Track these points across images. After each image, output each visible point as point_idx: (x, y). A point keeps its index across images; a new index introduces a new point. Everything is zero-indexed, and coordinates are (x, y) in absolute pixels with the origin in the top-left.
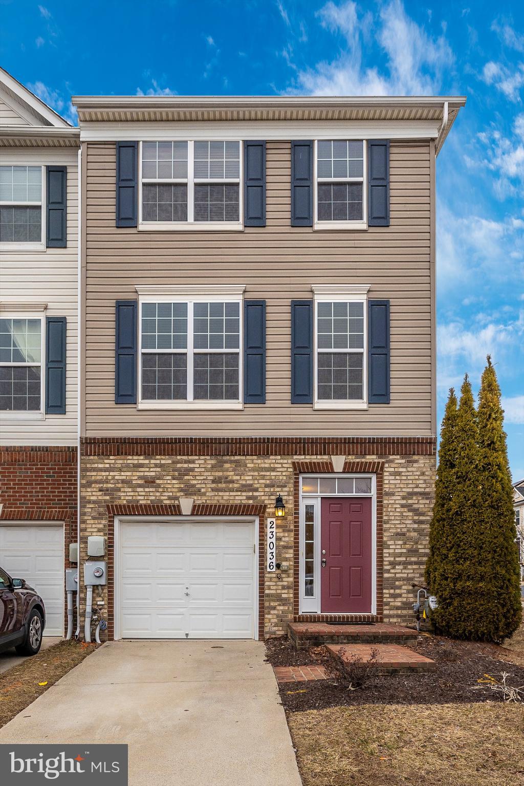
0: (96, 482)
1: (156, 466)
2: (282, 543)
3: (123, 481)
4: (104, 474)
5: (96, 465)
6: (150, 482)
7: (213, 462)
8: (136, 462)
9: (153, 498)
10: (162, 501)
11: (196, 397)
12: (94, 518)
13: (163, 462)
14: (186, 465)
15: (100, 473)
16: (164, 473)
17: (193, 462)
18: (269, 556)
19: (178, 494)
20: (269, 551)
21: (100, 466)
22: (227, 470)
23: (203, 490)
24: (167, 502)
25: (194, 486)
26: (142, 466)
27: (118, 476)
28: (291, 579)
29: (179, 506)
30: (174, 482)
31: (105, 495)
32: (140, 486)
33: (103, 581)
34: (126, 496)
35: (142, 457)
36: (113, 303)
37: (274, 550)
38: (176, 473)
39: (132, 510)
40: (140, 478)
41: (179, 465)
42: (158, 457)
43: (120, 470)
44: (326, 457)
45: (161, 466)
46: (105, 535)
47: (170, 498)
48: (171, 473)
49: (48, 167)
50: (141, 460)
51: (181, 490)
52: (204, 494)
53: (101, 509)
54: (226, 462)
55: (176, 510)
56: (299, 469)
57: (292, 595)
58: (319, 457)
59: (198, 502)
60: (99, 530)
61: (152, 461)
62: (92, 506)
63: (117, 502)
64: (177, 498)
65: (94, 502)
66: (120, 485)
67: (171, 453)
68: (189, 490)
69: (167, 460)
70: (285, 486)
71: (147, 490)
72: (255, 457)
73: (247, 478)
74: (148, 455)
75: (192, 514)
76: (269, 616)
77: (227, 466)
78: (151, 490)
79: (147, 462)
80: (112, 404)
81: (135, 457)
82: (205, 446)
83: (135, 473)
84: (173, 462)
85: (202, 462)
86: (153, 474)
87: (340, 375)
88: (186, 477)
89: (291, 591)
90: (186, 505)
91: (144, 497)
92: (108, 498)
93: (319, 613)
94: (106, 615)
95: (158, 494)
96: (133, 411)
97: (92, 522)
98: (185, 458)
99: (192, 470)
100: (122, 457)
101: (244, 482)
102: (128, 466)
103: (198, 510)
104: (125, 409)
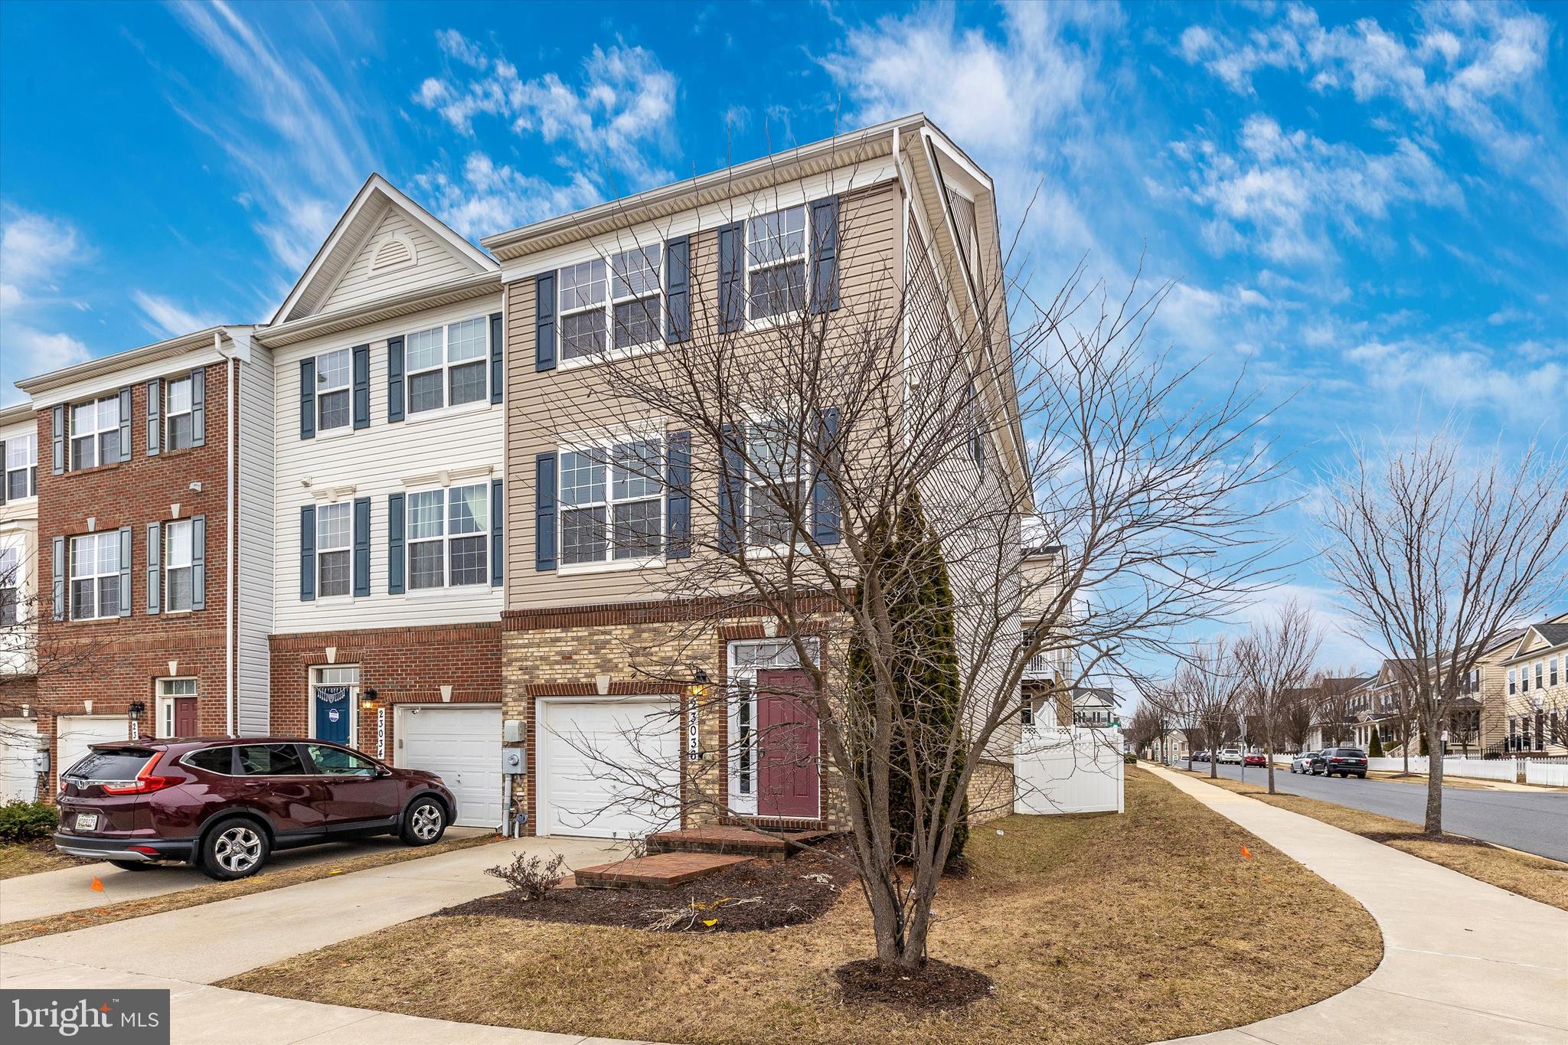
0: (516, 660)
1: (573, 639)
2: (706, 728)
3: (542, 658)
4: (523, 650)
5: (515, 642)
6: (567, 658)
7: (631, 631)
8: (553, 635)
9: (570, 676)
10: (578, 679)
11: (616, 557)
12: (515, 700)
13: (580, 634)
14: (602, 637)
15: (520, 650)
16: (581, 647)
17: (610, 633)
18: (691, 743)
19: (595, 671)
20: (691, 737)
21: (520, 642)
22: (645, 641)
23: (620, 665)
24: (584, 680)
25: (610, 661)
26: (558, 640)
27: (538, 652)
28: (716, 772)
29: (595, 684)
30: (591, 656)
31: (525, 674)
32: (557, 663)
33: (523, 769)
34: (544, 675)
35: (559, 630)
36: (534, 458)
37: (696, 736)
38: (593, 647)
39: (552, 690)
40: (558, 653)
41: (595, 638)
42: (575, 629)
43: (539, 646)
44: (755, 619)
45: (578, 639)
46: (525, 718)
47: (586, 676)
48: (588, 647)
49: (491, 316)
50: (557, 633)
51: (598, 666)
52: (621, 670)
53: (521, 690)
54: (644, 631)
55: (591, 689)
56: (726, 637)
57: (717, 792)
58: (748, 619)
59: (615, 680)
60: (519, 714)
61: (570, 634)
62: (512, 686)
63: (537, 682)
64: (593, 676)
65: (515, 682)
66: (538, 663)
67: (588, 624)
68: (606, 666)
69: (583, 632)
70: (709, 658)
71: (564, 667)
72: (675, 623)
73: (666, 649)
74: (565, 627)
75: (609, 694)
76: (692, 816)
77: (645, 635)
78: (568, 666)
79: (564, 635)
80: (533, 572)
81: (553, 631)
82: (621, 613)
83: (553, 649)
84: (590, 635)
85: (619, 632)
86: (570, 648)
88: (603, 651)
89: (717, 787)
90: (602, 682)
91: (561, 675)
92: (527, 677)
93: (755, 814)
94: (526, 807)
95: (575, 671)
96: (553, 578)
97: (513, 704)
98: (600, 628)
99: (608, 642)
100: (541, 631)
101: (663, 654)
102: (545, 641)
103: (615, 689)
104: (547, 577)
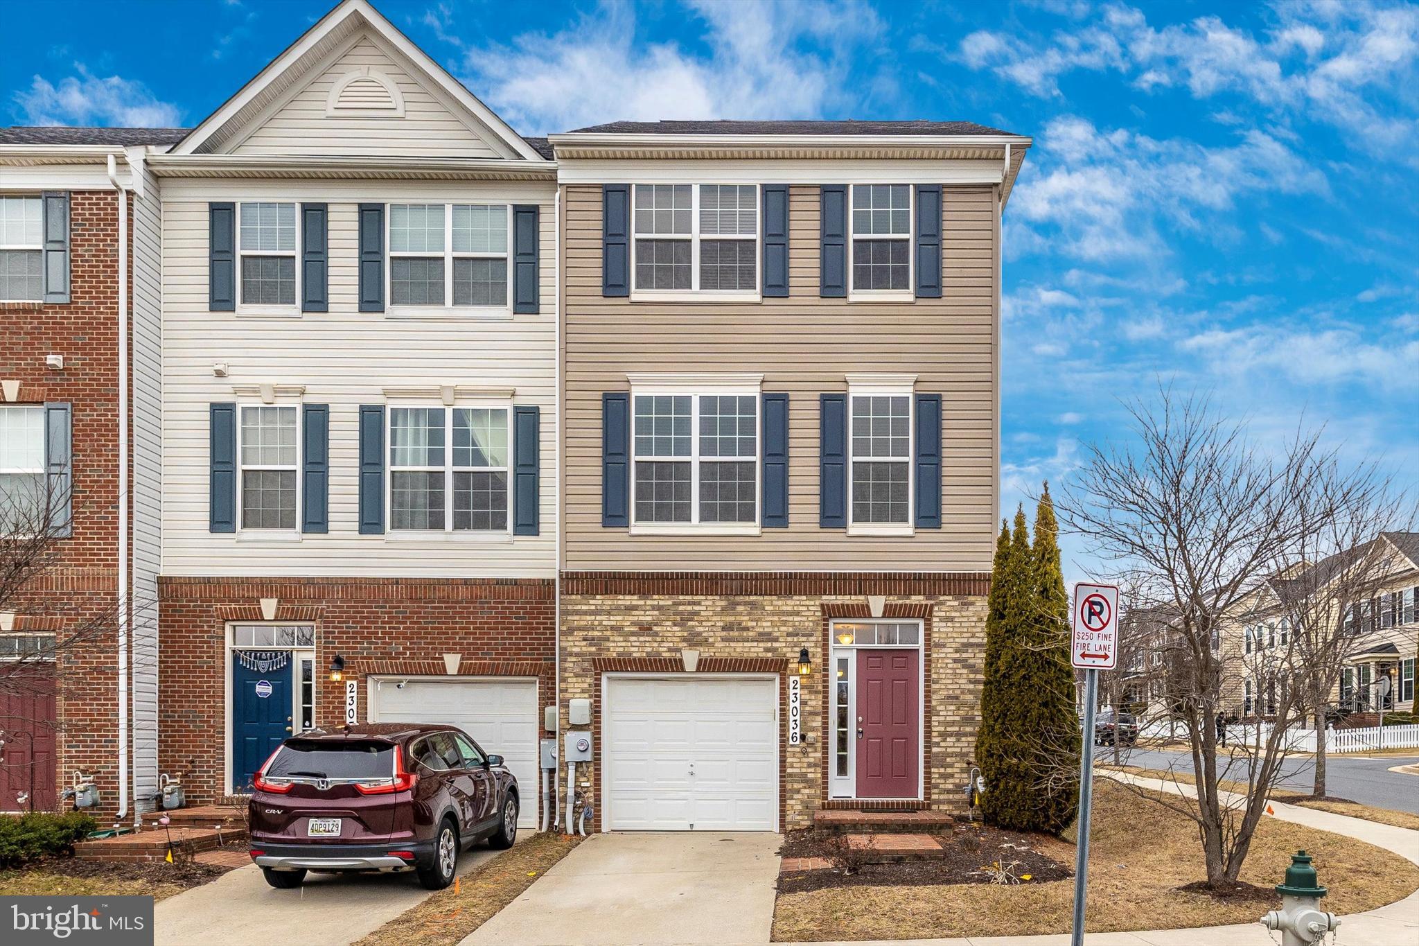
0: (579, 629)
1: (653, 608)
2: (808, 708)
3: (612, 628)
4: (589, 618)
5: (579, 607)
6: (645, 629)
7: (723, 603)
8: (628, 603)
9: (649, 650)
10: (659, 653)
11: (703, 518)
12: (577, 675)
13: (661, 603)
14: (689, 608)
15: (584, 618)
16: (663, 618)
17: (699, 603)
18: (792, 724)
19: (681, 645)
20: (791, 718)
21: (584, 608)
22: (741, 614)
23: (711, 640)
24: (667, 655)
25: (699, 634)
26: (635, 608)
27: (608, 621)
28: (819, 755)
29: (681, 660)
30: (676, 628)
31: (591, 645)
32: (633, 634)
33: (588, 757)
34: (616, 647)
35: (636, 597)
36: (599, 395)
37: (798, 717)
38: (678, 618)
39: (623, 664)
40: (633, 623)
41: (681, 608)
42: (656, 597)
43: (609, 614)
44: (862, 597)
45: (659, 608)
46: (590, 697)
47: (670, 650)
48: (672, 618)
49: (515, 206)
50: (634, 600)
51: (684, 639)
52: (712, 645)
53: (586, 664)
54: (739, 604)
55: (678, 665)
56: (830, 613)
57: (819, 775)
58: (853, 597)
59: (705, 655)
60: (583, 691)
61: (649, 602)
62: (574, 659)
63: (605, 655)
64: (678, 650)
65: (577, 655)
66: (608, 633)
67: (671, 592)
68: (693, 640)
69: (666, 601)
70: (812, 635)
71: (642, 639)
72: (775, 598)
73: (765, 624)
74: (644, 594)
75: (698, 670)
76: (792, 802)
77: (740, 608)
78: (647, 639)
79: (642, 602)
80: (599, 527)
81: (627, 597)
82: (712, 584)
83: (627, 618)
84: (675, 604)
85: (710, 603)
86: (649, 618)
87: (880, 491)
88: (690, 623)
89: (819, 770)
90: (690, 658)
91: (638, 648)
92: (593, 649)
93: (854, 797)
94: (591, 800)
95: (655, 644)
96: (624, 536)
97: (574, 680)
98: (689, 598)
99: (697, 613)
100: (612, 596)
101: (761, 630)
102: (618, 608)
103: (705, 665)
104: (615, 534)
